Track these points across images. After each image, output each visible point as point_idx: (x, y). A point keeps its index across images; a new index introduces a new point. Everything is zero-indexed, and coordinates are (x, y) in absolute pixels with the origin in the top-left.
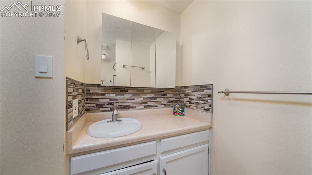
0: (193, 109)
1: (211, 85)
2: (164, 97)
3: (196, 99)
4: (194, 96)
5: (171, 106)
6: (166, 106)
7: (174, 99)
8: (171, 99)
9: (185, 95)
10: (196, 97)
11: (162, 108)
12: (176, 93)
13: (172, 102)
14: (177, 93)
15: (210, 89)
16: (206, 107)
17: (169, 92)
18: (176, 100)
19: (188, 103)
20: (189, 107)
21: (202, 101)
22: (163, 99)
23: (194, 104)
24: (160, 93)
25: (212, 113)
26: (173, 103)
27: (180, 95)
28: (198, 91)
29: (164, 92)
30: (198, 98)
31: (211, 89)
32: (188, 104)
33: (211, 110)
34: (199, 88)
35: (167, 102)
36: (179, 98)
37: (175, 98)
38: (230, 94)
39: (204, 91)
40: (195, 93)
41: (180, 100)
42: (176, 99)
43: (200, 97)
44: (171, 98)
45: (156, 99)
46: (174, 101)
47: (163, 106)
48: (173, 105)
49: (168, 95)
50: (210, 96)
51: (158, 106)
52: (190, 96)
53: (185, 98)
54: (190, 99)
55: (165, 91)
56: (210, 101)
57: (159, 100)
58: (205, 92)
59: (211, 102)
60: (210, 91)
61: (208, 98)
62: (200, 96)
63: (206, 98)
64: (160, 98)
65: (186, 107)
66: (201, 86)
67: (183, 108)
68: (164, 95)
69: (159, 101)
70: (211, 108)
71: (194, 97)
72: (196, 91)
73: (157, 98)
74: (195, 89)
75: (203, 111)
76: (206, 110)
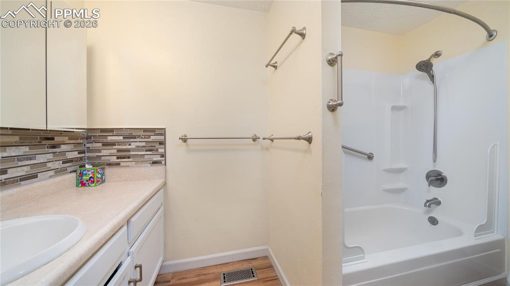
0: (128, 166)
1: (164, 129)
2: (54, 153)
3: (134, 150)
4: (130, 145)
5: (70, 169)
6: (59, 172)
7: (75, 155)
8: (70, 155)
9: (103, 145)
10: (134, 147)
11: (51, 177)
12: (79, 141)
13: (70, 161)
14: (81, 141)
15: (161, 134)
16: (154, 159)
17: (66, 139)
18: (79, 156)
19: (115, 157)
20: (118, 164)
21: (146, 151)
22: (52, 157)
23: (129, 157)
24: (44, 142)
25: (165, 165)
26: (74, 163)
27: (88, 145)
28: (139, 137)
29: (53, 139)
30: (138, 148)
31: (164, 134)
32: (114, 159)
33: (163, 162)
34: (142, 133)
35: (61, 162)
36: (84, 152)
37: (77, 153)
38: (188, 140)
39: (151, 136)
40: (132, 140)
41: (87, 155)
42: (79, 153)
43: (144, 146)
44: (70, 152)
45: (34, 158)
46: (76, 159)
47: (52, 173)
48: (73, 167)
49: (64, 148)
50: (162, 143)
51: (39, 174)
52: (118, 145)
53: (102, 151)
54: (119, 151)
55: (56, 138)
56: (161, 151)
57: (40, 159)
58: (154, 138)
59: (164, 151)
60: (162, 137)
61: (157, 146)
62: (144, 144)
63: (154, 146)
64: (43, 155)
65: (107, 167)
66: (145, 130)
67: (104, 168)
68: (54, 147)
69: (42, 161)
70: (163, 159)
71: (129, 147)
72: (135, 138)
73: (37, 156)
74: (130, 135)
75: (150, 165)
76: (155, 163)
